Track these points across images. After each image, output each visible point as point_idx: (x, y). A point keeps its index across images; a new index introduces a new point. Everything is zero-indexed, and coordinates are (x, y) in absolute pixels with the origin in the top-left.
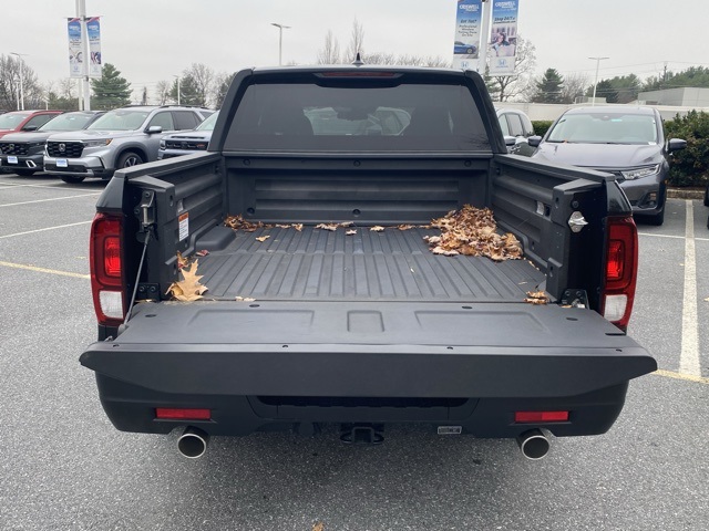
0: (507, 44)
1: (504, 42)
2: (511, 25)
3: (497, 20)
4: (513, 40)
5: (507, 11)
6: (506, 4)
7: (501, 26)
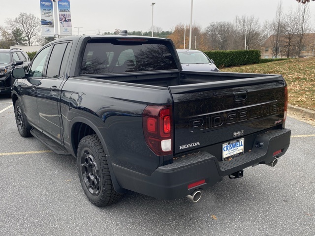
0: (67, 22)
1: (65, 21)
2: (68, 13)
3: (61, 10)
4: (70, 20)
5: (65, 7)
6: (64, 3)
7: (63, 13)
